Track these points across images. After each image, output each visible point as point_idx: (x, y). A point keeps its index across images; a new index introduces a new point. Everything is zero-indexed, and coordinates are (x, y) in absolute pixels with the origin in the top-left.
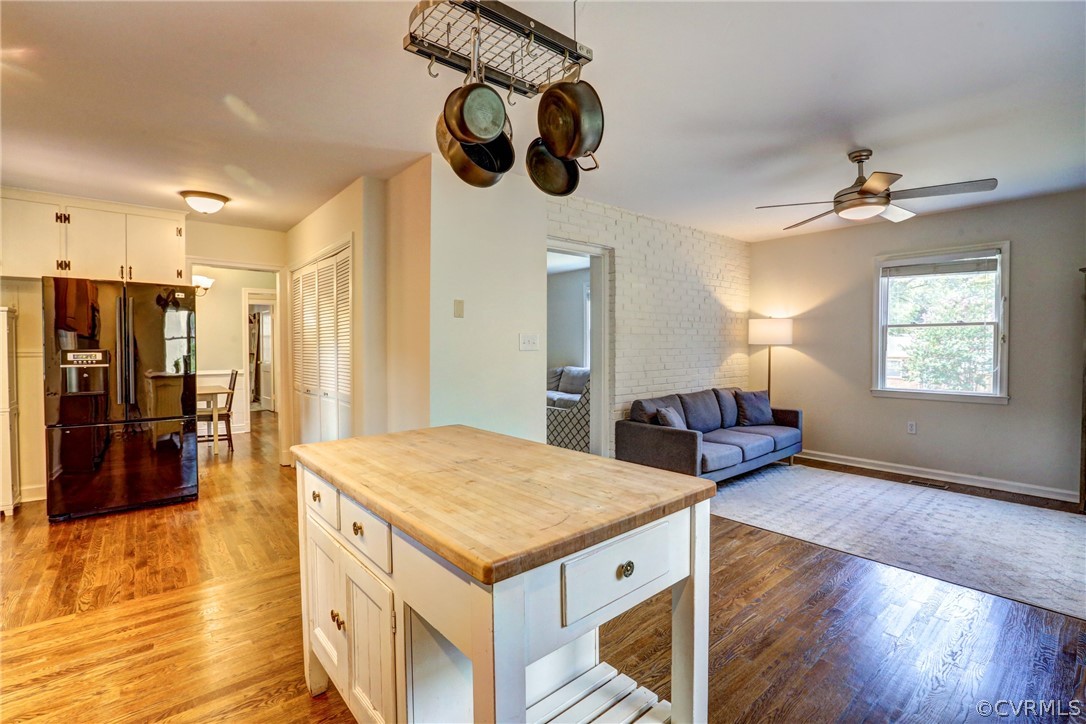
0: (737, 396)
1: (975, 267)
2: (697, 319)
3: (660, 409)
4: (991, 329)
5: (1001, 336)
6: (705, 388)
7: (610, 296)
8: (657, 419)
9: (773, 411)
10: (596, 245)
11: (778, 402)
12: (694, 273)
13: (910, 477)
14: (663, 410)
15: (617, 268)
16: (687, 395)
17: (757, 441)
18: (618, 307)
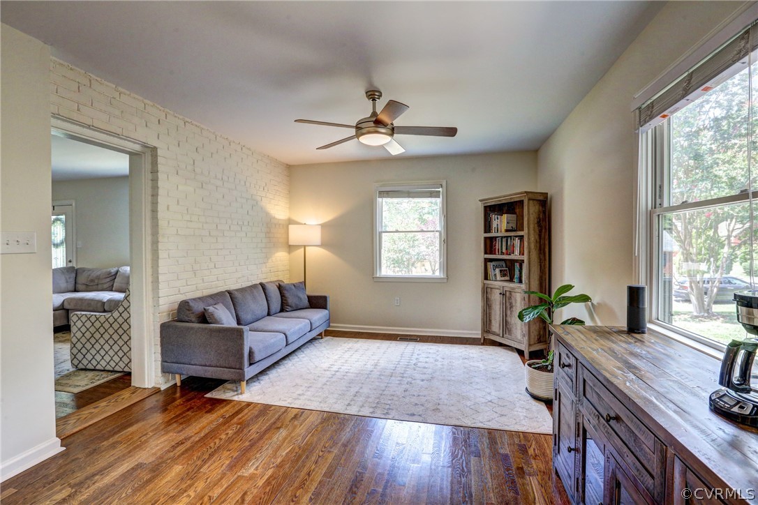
0: (280, 288)
1: (429, 195)
2: (246, 223)
3: (207, 308)
4: (437, 234)
5: (443, 240)
6: (254, 283)
7: (153, 196)
8: (204, 318)
9: (309, 297)
10: (135, 141)
11: (312, 290)
12: (243, 183)
13: (398, 335)
14: (211, 309)
15: (160, 168)
16: (237, 290)
17: (297, 324)
18: (161, 208)
